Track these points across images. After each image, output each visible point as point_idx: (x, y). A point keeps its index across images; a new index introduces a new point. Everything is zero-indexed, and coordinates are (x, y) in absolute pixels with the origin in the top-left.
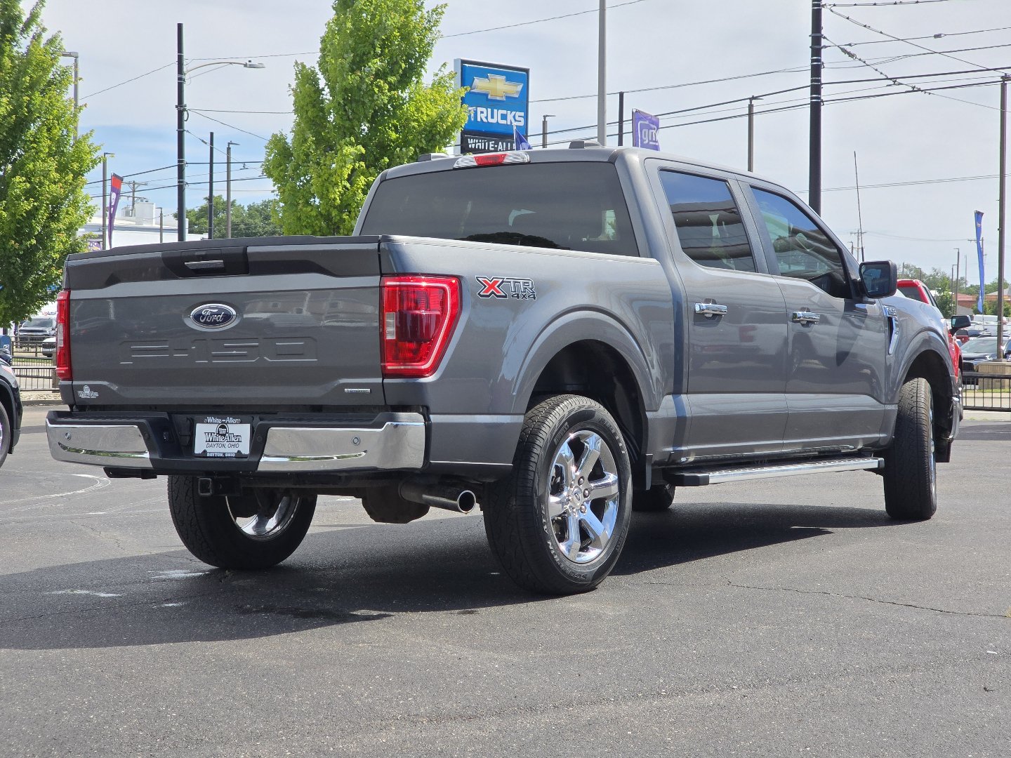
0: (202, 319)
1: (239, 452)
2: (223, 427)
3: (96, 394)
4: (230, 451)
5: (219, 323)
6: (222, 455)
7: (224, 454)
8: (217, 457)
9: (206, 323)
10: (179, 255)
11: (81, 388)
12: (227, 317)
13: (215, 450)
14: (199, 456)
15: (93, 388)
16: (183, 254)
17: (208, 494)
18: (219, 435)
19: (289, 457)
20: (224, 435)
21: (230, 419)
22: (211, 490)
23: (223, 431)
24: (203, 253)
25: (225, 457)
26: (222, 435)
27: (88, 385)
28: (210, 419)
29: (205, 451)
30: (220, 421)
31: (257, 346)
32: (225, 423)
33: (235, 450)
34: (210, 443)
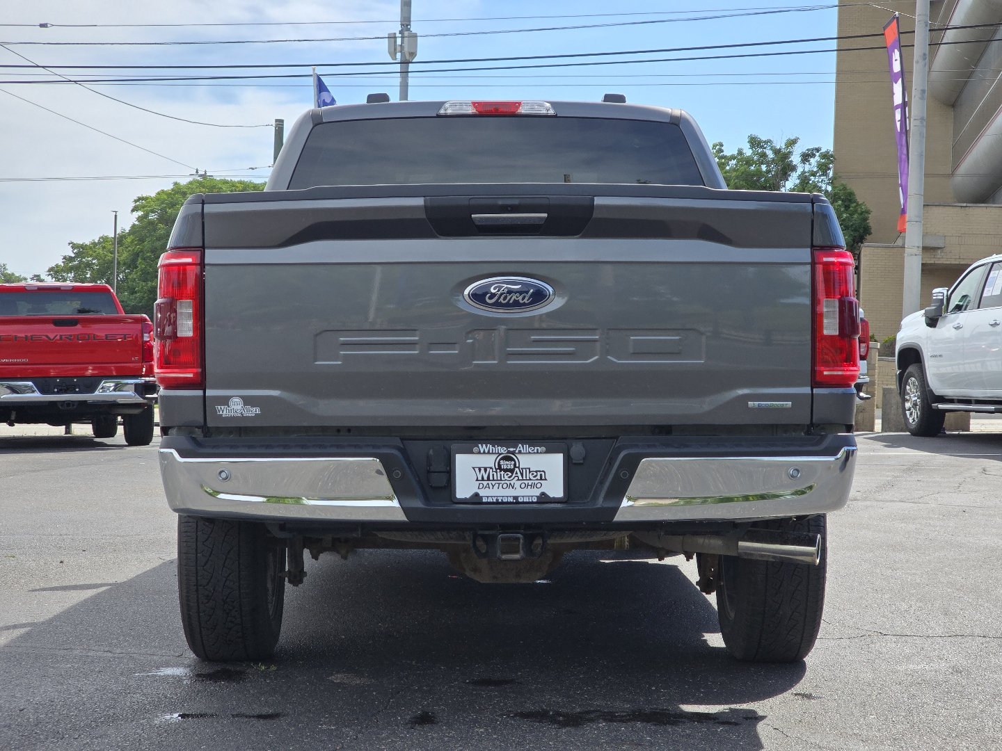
1: (543, 494)
3: (256, 411)
4: (528, 494)
5: (524, 304)
6: (511, 500)
7: (516, 498)
8: (503, 503)
9: (497, 305)
10: (466, 203)
11: (225, 401)
12: (539, 296)
13: (491, 493)
14: (464, 501)
15: (247, 401)
16: (472, 202)
17: (517, 556)
18: (501, 470)
21: (524, 448)
22: (521, 551)
23: (507, 465)
24: (516, 202)
25: (518, 503)
26: (506, 470)
27: (240, 397)
28: (482, 448)
29: (477, 495)
30: (503, 450)
31: (595, 341)
32: (513, 453)
33: (537, 492)
34: (485, 483)
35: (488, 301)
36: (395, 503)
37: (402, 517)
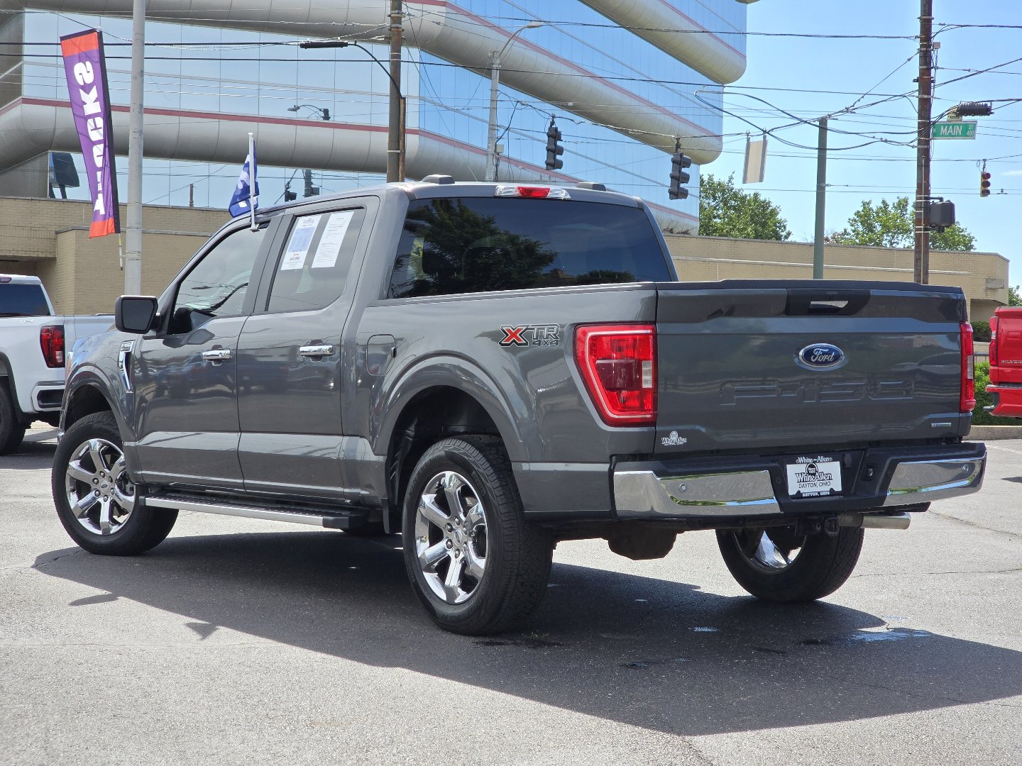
0: (814, 358)
1: (832, 489)
2: (812, 466)
3: (684, 440)
4: (825, 490)
5: (830, 362)
6: (817, 494)
7: (819, 493)
8: (813, 497)
9: (817, 363)
11: (667, 434)
12: (837, 357)
13: (807, 490)
14: (793, 497)
15: (681, 434)
16: (813, 293)
18: (810, 474)
19: (907, 490)
20: (814, 474)
21: (821, 458)
23: (812, 470)
25: (820, 496)
26: (812, 474)
28: (800, 460)
29: (799, 492)
30: (810, 461)
31: (862, 386)
32: (814, 462)
33: (828, 488)
34: (802, 483)
35: (813, 361)
36: (775, 501)
37: (777, 510)
